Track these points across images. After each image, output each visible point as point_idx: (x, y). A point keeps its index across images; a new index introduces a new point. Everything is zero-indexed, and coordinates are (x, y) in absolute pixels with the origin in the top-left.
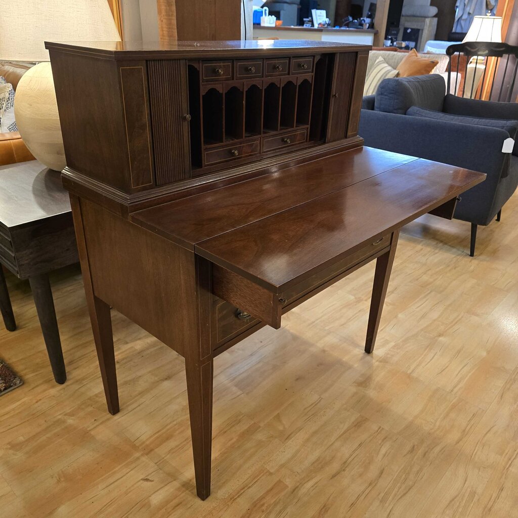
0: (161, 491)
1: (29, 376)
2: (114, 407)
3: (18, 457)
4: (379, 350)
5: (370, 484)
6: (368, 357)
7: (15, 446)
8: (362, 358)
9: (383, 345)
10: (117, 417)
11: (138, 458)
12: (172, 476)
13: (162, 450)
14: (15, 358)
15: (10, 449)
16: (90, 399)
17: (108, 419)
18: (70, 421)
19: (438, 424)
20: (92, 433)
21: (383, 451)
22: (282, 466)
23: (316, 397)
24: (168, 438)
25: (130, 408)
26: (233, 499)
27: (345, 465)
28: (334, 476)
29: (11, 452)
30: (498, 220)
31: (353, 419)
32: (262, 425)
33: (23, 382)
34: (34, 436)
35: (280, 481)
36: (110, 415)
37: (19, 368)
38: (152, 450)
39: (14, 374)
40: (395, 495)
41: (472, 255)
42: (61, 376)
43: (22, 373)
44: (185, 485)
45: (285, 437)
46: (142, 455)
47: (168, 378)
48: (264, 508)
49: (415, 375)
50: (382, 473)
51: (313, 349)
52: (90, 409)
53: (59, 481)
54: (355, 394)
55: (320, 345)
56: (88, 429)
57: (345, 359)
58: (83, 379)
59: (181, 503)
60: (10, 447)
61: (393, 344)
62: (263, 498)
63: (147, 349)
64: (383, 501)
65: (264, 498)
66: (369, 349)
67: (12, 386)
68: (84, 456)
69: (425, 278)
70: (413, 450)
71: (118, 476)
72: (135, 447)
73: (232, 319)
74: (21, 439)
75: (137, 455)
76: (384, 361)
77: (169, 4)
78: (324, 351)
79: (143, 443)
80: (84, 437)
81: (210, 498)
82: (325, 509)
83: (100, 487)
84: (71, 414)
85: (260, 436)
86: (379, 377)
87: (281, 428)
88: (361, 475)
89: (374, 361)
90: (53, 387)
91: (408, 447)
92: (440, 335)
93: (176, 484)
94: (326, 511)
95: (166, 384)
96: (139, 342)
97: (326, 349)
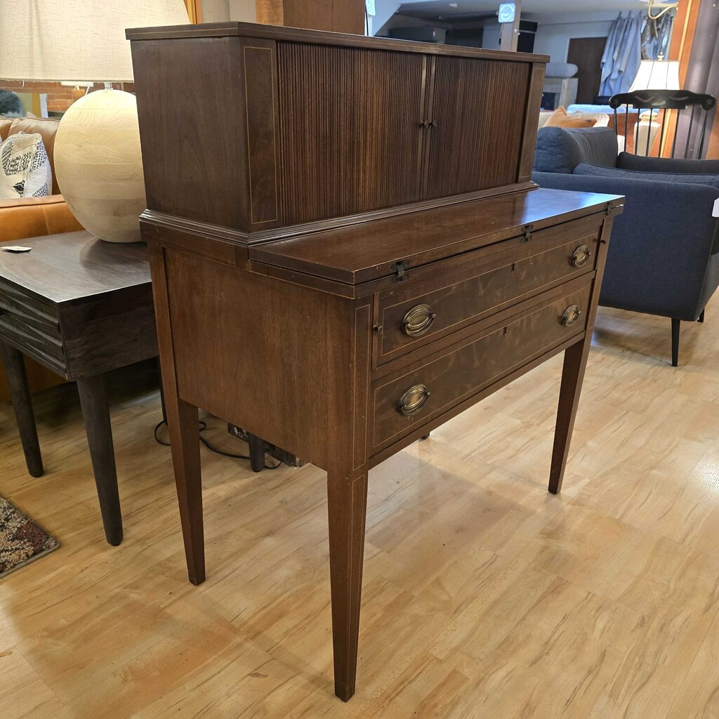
0: (280, 691)
1: (67, 537)
2: (197, 574)
3: (60, 648)
4: (568, 489)
5: (590, 672)
6: (555, 499)
7: (55, 633)
8: (547, 501)
9: (574, 483)
10: (202, 588)
11: (240, 645)
12: (294, 668)
13: (275, 632)
14: (43, 511)
15: (48, 637)
16: (159, 564)
17: (190, 592)
18: (134, 596)
19: (672, 586)
20: (168, 611)
21: (600, 625)
22: (456, 650)
23: (488, 555)
24: (281, 615)
25: (220, 576)
26: (388, 698)
27: (547, 647)
28: (534, 662)
29: (49, 640)
30: (701, 320)
31: (548, 582)
32: (416, 593)
33: (59, 545)
34: (83, 618)
35: (455, 672)
36: (191, 586)
37: (51, 525)
38: (258, 633)
39: (46, 534)
40: (629, 687)
41: (675, 364)
42: (115, 535)
43: (57, 533)
44: (316, 681)
45: (453, 609)
46: (246, 640)
47: (270, 534)
48: (438, 710)
49: (626, 520)
50: (603, 655)
51: (472, 490)
52: (161, 578)
53: (125, 681)
54: (545, 548)
55: (484, 484)
56: (162, 606)
57: (522, 502)
58: (147, 538)
59: (312, 706)
60: (48, 634)
61: (587, 480)
62: (433, 696)
63: (236, 495)
64: (613, 695)
65: (435, 696)
66: (554, 488)
67: (43, 550)
68: (158, 645)
69: (616, 395)
70: (642, 623)
71: (213, 670)
72: (234, 630)
73: (392, 413)
74: (63, 622)
75: (238, 639)
76: (579, 503)
77: (274, 6)
78: (490, 493)
79: (246, 623)
80: (156, 618)
81: (354, 698)
82: (528, 709)
83: (188, 686)
84: (135, 586)
85: (416, 609)
86: (576, 524)
87: (445, 597)
88: (573, 660)
89: (564, 504)
90: (104, 549)
91: (636, 620)
92: (652, 468)
93: (301, 680)
94: (531, 711)
95: (269, 542)
96: (222, 486)
97: (493, 489)
